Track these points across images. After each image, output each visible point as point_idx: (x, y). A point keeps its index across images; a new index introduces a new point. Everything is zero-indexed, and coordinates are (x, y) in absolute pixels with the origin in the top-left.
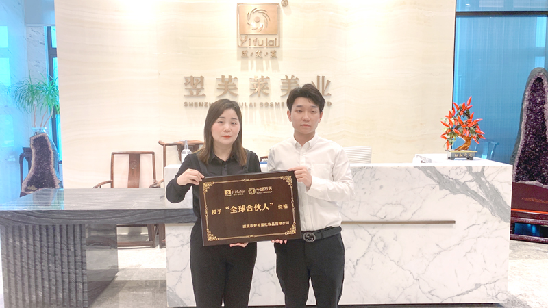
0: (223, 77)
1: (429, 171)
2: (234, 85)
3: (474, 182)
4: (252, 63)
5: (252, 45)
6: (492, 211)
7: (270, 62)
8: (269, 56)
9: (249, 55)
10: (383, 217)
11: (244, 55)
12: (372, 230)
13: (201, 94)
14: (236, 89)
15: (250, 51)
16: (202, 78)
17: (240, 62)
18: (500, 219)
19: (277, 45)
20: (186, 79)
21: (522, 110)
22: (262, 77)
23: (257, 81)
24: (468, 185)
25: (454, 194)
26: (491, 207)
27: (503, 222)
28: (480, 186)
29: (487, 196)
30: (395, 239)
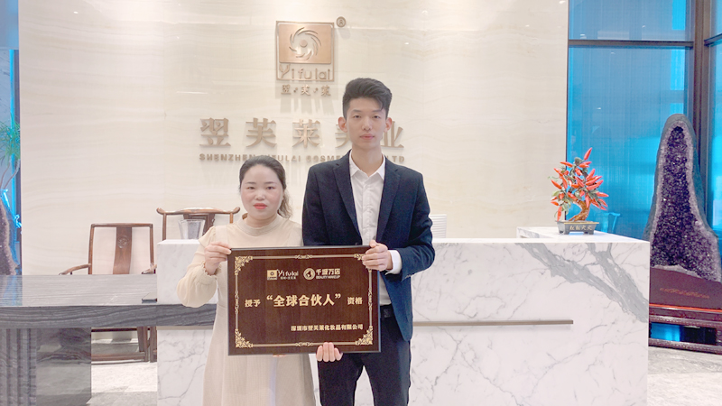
0: (255, 120)
1: (536, 250)
2: (270, 131)
3: (599, 266)
4: (296, 103)
5: (297, 78)
6: (623, 307)
7: (321, 101)
8: (320, 93)
9: (292, 91)
10: (472, 315)
11: (285, 91)
12: (458, 334)
13: (224, 143)
14: (273, 136)
15: (293, 86)
16: (226, 121)
17: (279, 101)
18: (634, 317)
19: (331, 78)
20: (204, 122)
21: (657, 170)
22: (310, 121)
23: (302, 127)
24: (590, 270)
25: (572, 282)
26: (622, 301)
27: (638, 322)
28: (606, 270)
29: (616, 284)
30: (490, 346)
